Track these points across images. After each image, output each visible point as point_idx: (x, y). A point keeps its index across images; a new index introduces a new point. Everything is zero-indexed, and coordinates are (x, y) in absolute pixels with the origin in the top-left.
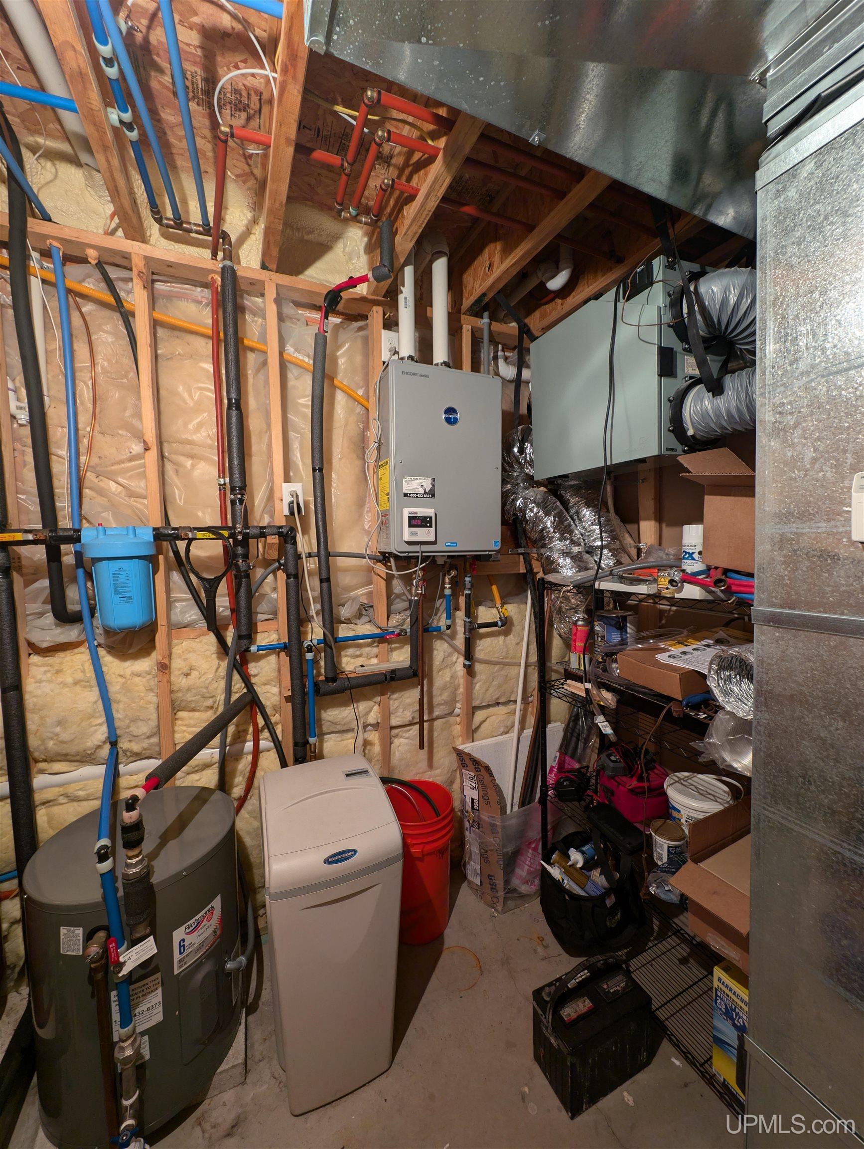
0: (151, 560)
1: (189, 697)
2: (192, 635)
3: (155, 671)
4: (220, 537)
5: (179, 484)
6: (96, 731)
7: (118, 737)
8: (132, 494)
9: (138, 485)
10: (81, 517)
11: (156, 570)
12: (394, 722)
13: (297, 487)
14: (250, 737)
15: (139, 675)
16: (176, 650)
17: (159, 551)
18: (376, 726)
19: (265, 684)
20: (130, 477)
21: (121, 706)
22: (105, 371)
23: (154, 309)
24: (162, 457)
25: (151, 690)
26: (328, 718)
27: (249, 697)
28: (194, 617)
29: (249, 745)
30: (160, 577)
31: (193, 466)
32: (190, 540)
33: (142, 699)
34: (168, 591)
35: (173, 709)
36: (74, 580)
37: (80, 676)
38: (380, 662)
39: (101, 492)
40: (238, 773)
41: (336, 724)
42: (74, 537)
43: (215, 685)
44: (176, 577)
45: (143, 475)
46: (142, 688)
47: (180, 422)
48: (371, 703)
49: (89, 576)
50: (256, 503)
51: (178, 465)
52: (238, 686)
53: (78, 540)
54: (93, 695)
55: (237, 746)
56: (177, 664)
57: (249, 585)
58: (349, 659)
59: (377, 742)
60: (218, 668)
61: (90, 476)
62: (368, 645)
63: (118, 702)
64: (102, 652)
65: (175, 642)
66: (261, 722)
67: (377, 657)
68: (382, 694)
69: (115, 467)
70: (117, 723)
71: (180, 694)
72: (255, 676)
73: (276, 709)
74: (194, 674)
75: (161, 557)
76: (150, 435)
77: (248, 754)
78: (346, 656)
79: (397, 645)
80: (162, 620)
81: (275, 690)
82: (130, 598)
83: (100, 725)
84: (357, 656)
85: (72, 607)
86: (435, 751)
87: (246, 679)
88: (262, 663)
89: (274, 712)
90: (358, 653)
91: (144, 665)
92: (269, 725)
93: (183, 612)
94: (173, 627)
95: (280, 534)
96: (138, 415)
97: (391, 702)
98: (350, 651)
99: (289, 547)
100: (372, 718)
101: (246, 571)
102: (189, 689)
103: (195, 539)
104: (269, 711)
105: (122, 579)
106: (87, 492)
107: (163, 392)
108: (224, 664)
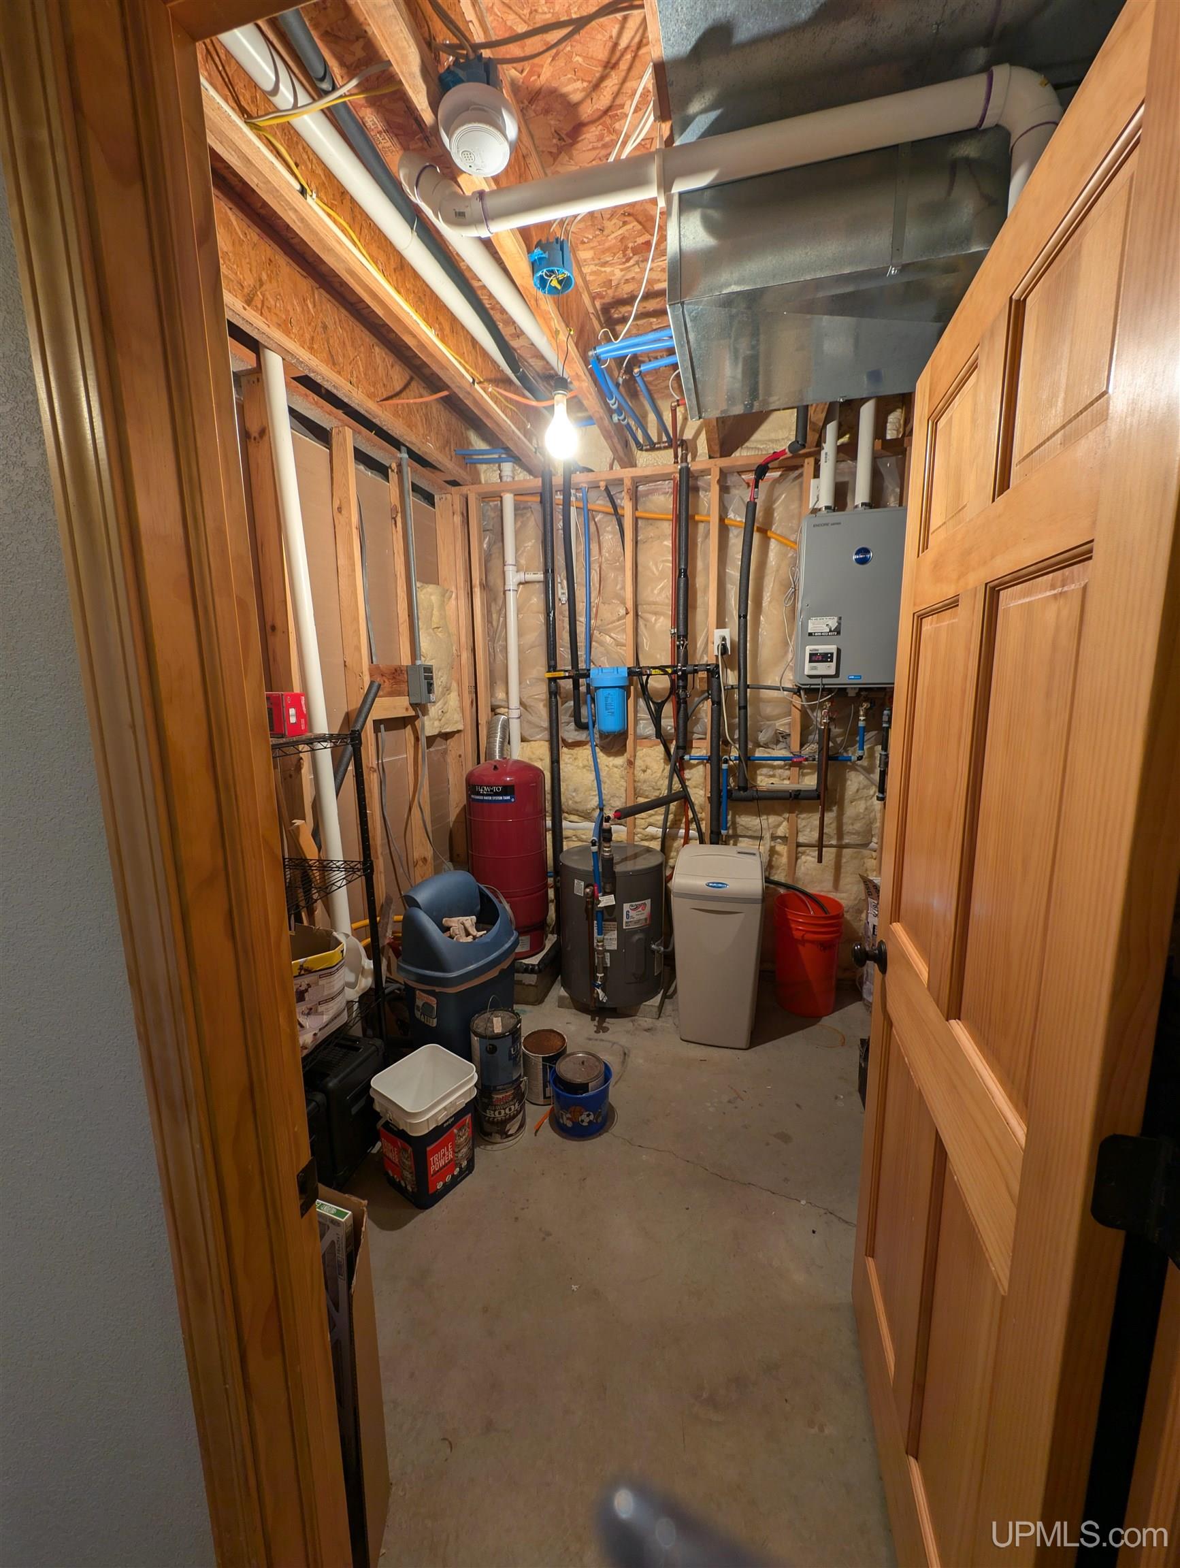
0: (626, 689)
1: (645, 787)
2: (649, 745)
3: (625, 765)
4: (666, 673)
5: (646, 634)
6: (592, 799)
7: (604, 806)
8: (618, 644)
9: (621, 638)
10: (591, 661)
11: (628, 697)
12: (801, 839)
13: (726, 632)
14: (683, 825)
15: (617, 767)
16: (639, 754)
17: (631, 683)
18: (784, 839)
19: (695, 787)
20: (619, 632)
21: (606, 786)
22: (607, 560)
23: (637, 509)
24: (637, 615)
25: (623, 778)
26: (743, 823)
27: (683, 794)
28: (650, 732)
29: (682, 831)
30: (631, 701)
31: (656, 620)
32: (649, 676)
33: (617, 783)
34: (636, 712)
35: (635, 794)
36: (585, 703)
37: (586, 763)
38: (791, 783)
39: (601, 644)
40: (673, 849)
41: (747, 829)
42: (587, 676)
43: (662, 782)
44: (641, 702)
45: (624, 631)
46: (617, 776)
47: (649, 588)
48: (780, 819)
49: (593, 700)
50: (698, 646)
51: (646, 620)
52: (677, 786)
53: (588, 676)
54: (592, 776)
55: (674, 831)
56: (638, 763)
57: (686, 709)
58: (763, 777)
59: (785, 854)
60: (664, 770)
61: (596, 633)
62: (780, 767)
63: (605, 783)
64: (597, 749)
65: (638, 748)
66: (691, 815)
67: (789, 779)
68: (790, 812)
69: (609, 626)
70: (604, 797)
71: (639, 784)
72: (689, 780)
73: (702, 809)
74: (649, 771)
75: (632, 687)
76: (630, 604)
77: (681, 837)
78: (761, 775)
79: (809, 771)
80: (631, 731)
81: (702, 792)
82: (613, 713)
83: (595, 795)
84: (771, 776)
85: (584, 720)
86: (842, 875)
87: (682, 781)
88: (694, 771)
89: (701, 811)
90: (771, 773)
91: (620, 761)
92: (696, 820)
93: (645, 728)
94: (638, 738)
95: (708, 670)
96: (623, 588)
97: (799, 821)
98: (764, 771)
99: (714, 680)
100: (781, 832)
101: (684, 699)
102: (645, 782)
103: (651, 675)
104: (697, 808)
105: (609, 701)
106: (594, 643)
107: (640, 568)
108: (668, 768)
